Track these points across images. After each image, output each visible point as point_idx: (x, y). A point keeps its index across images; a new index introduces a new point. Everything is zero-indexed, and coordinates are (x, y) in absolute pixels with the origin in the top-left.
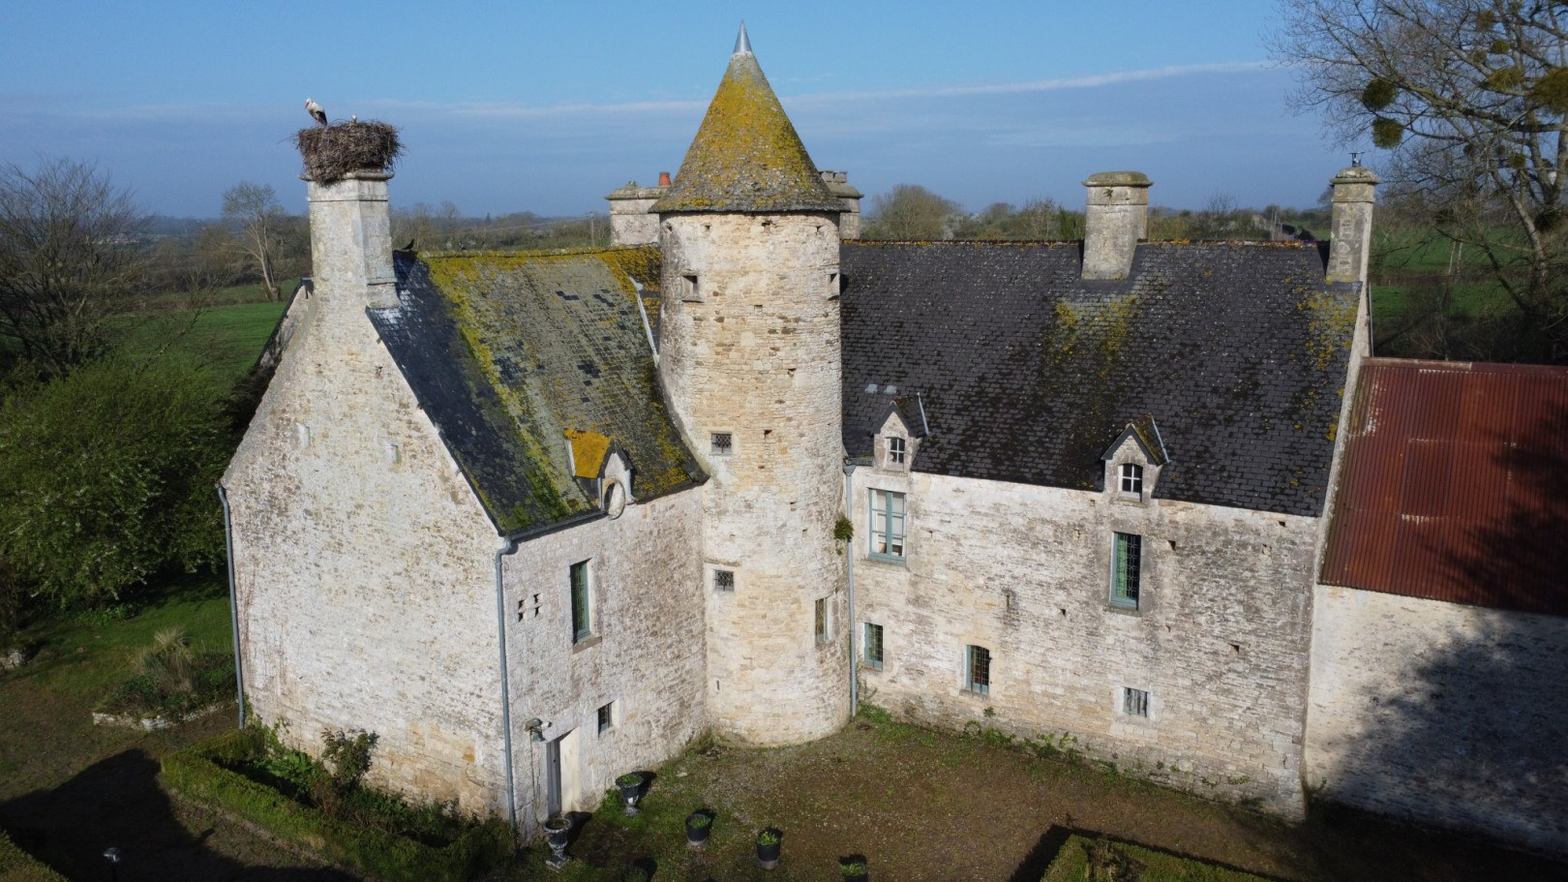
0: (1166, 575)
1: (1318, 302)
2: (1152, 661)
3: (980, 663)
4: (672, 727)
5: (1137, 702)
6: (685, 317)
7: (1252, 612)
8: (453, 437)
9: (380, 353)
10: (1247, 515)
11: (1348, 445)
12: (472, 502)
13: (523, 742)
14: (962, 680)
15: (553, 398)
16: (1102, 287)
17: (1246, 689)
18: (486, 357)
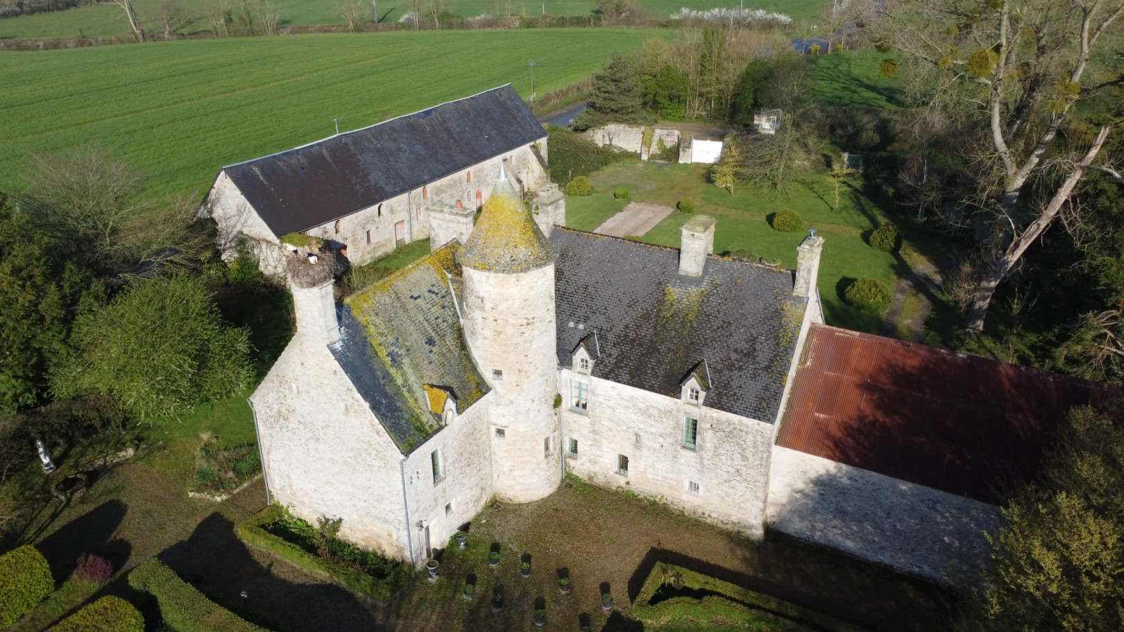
0: (707, 438)
1: (788, 306)
2: (701, 471)
3: (624, 463)
4: (478, 500)
5: (694, 487)
6: (477, 315)
7: (744, 458)
8: (375, 408)
9: (336, 365)
10: (743, 419)
11: (798, 372)
12: (386, 438)
13: (415, 531)
14: (615, 466)
15: (416, 367)
16: (687, 280)
17: (741, 488)
18: (383, 353)
